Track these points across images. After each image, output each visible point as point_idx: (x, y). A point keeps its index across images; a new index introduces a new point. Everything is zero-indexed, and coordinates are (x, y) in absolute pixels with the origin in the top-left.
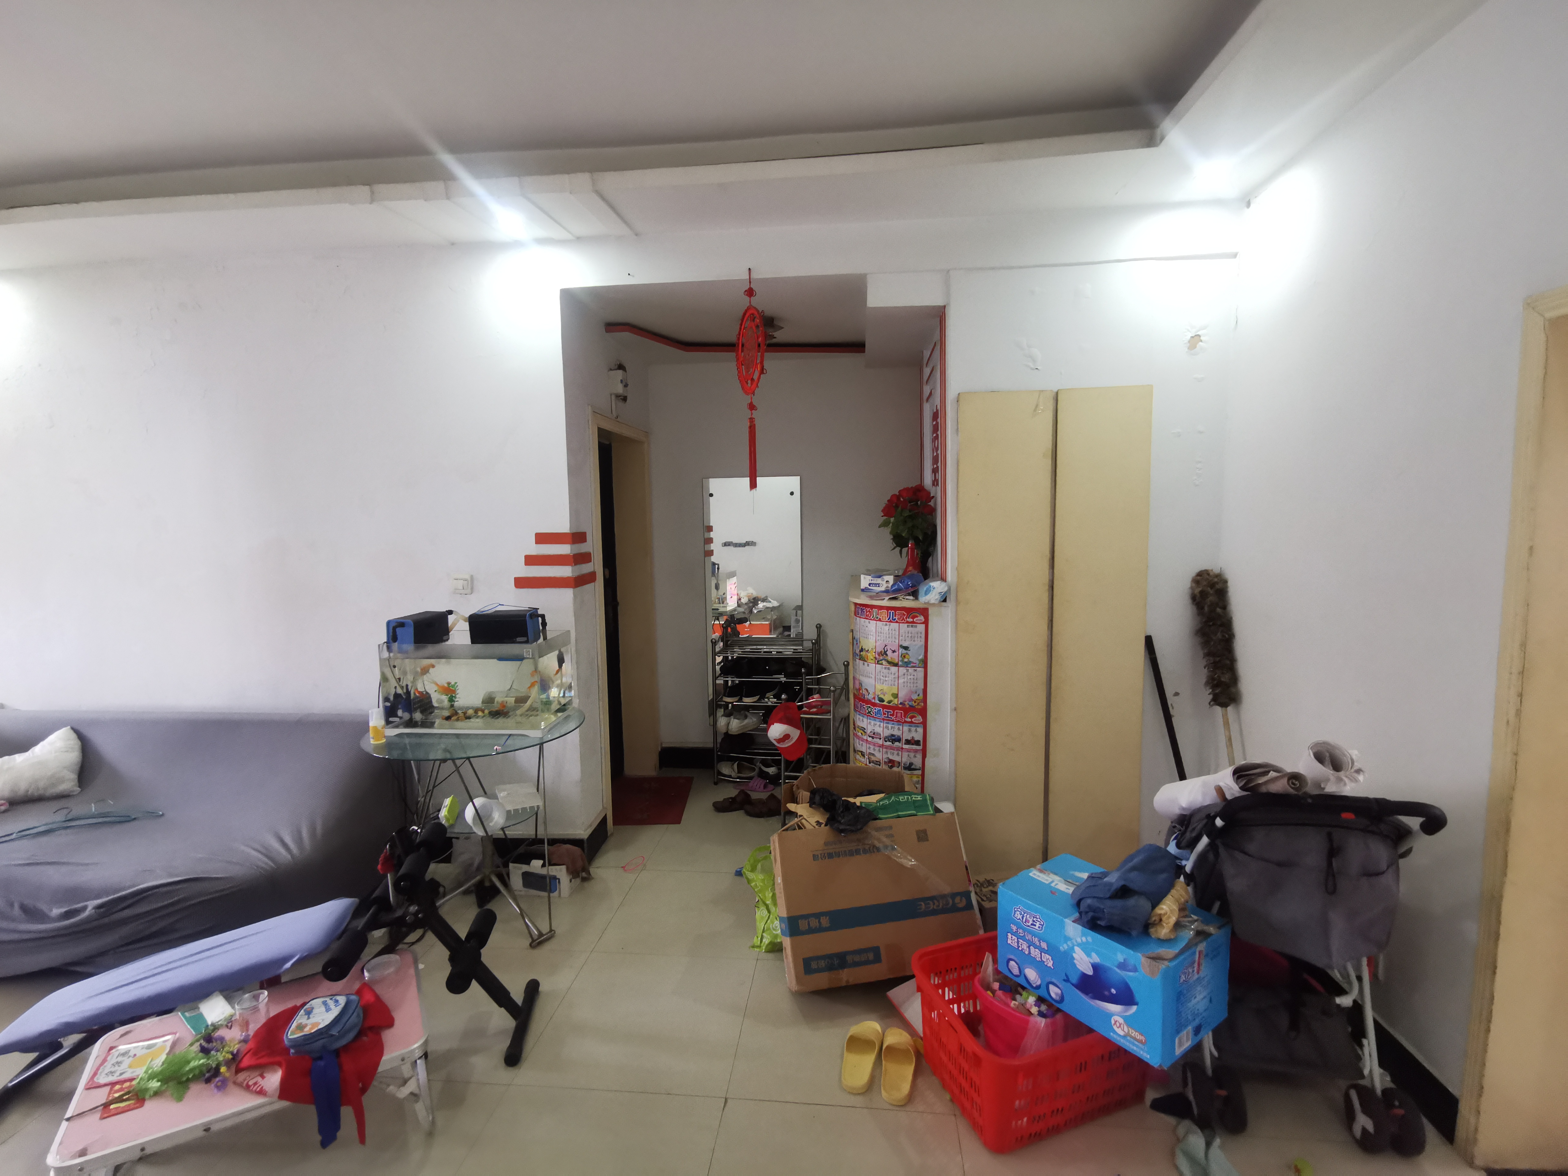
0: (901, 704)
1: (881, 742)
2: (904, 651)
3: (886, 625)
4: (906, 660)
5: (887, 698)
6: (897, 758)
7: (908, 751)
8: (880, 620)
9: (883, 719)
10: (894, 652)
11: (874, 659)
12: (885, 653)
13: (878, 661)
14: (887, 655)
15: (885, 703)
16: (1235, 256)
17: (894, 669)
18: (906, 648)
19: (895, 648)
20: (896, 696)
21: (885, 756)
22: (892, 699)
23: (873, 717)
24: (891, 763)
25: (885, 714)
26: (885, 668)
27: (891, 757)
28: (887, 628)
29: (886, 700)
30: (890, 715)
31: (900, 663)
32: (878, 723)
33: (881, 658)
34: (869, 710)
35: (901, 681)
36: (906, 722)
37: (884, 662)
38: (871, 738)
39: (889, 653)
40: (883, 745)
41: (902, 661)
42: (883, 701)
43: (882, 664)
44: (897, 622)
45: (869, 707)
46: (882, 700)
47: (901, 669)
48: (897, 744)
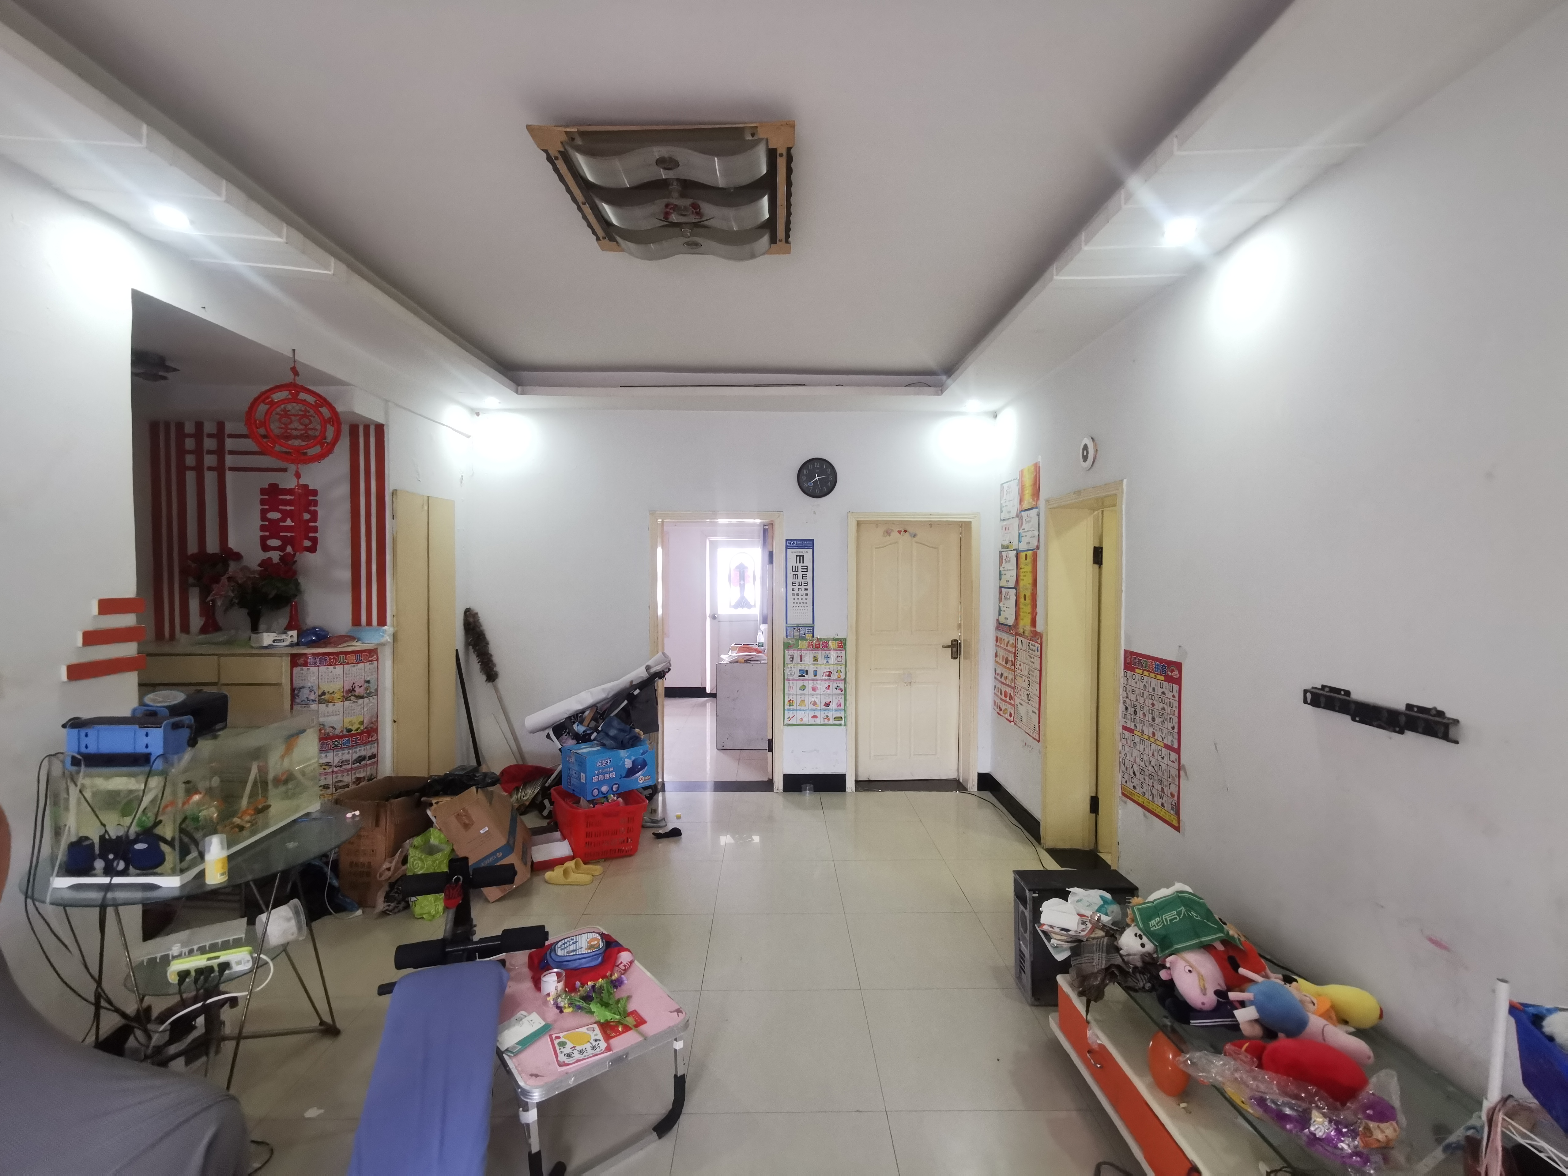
0: (366, 728)
1: (349, 767)
2: (368, 685)
3: (354, 666)
4: (368, 692)
5: (354, 728)
6: (362, 775)
7: (371, 764)
8: (348, 663)
9: (352, 746)
10: (361, 687)
11: (342, 698)
12: (353, 690)
13: (346, 699)
14: (355, 691)
15: (353, 732)
16: (469, 437)
17: (361, 701)
18: (368, 682)
19: (362, 683)
20: (362, 723)
21: (354, 777)
22: (359, 726)
23: (341, 748)
24: (359, 780)
25: (353, 741)
26: (353, 702)
27: (358, 776)
28: (354, 669)
29: (354, 729)
30: (359, 740)
31: (365, 695)
32: (347, 751)
33: (350, 695)
34: (336, 743)
35: (365, 709)
36: (369, 742)
37: (352, 698)
38: (338, 768)
39: (357, 689)
40: (352, 768)
41: (366, 693)
42: (351, 730)
43: (350, 700)
44: (363, 662)
45: (336, 741)
46: (349, 730)
47: (366, 699)
48: (363, 762)
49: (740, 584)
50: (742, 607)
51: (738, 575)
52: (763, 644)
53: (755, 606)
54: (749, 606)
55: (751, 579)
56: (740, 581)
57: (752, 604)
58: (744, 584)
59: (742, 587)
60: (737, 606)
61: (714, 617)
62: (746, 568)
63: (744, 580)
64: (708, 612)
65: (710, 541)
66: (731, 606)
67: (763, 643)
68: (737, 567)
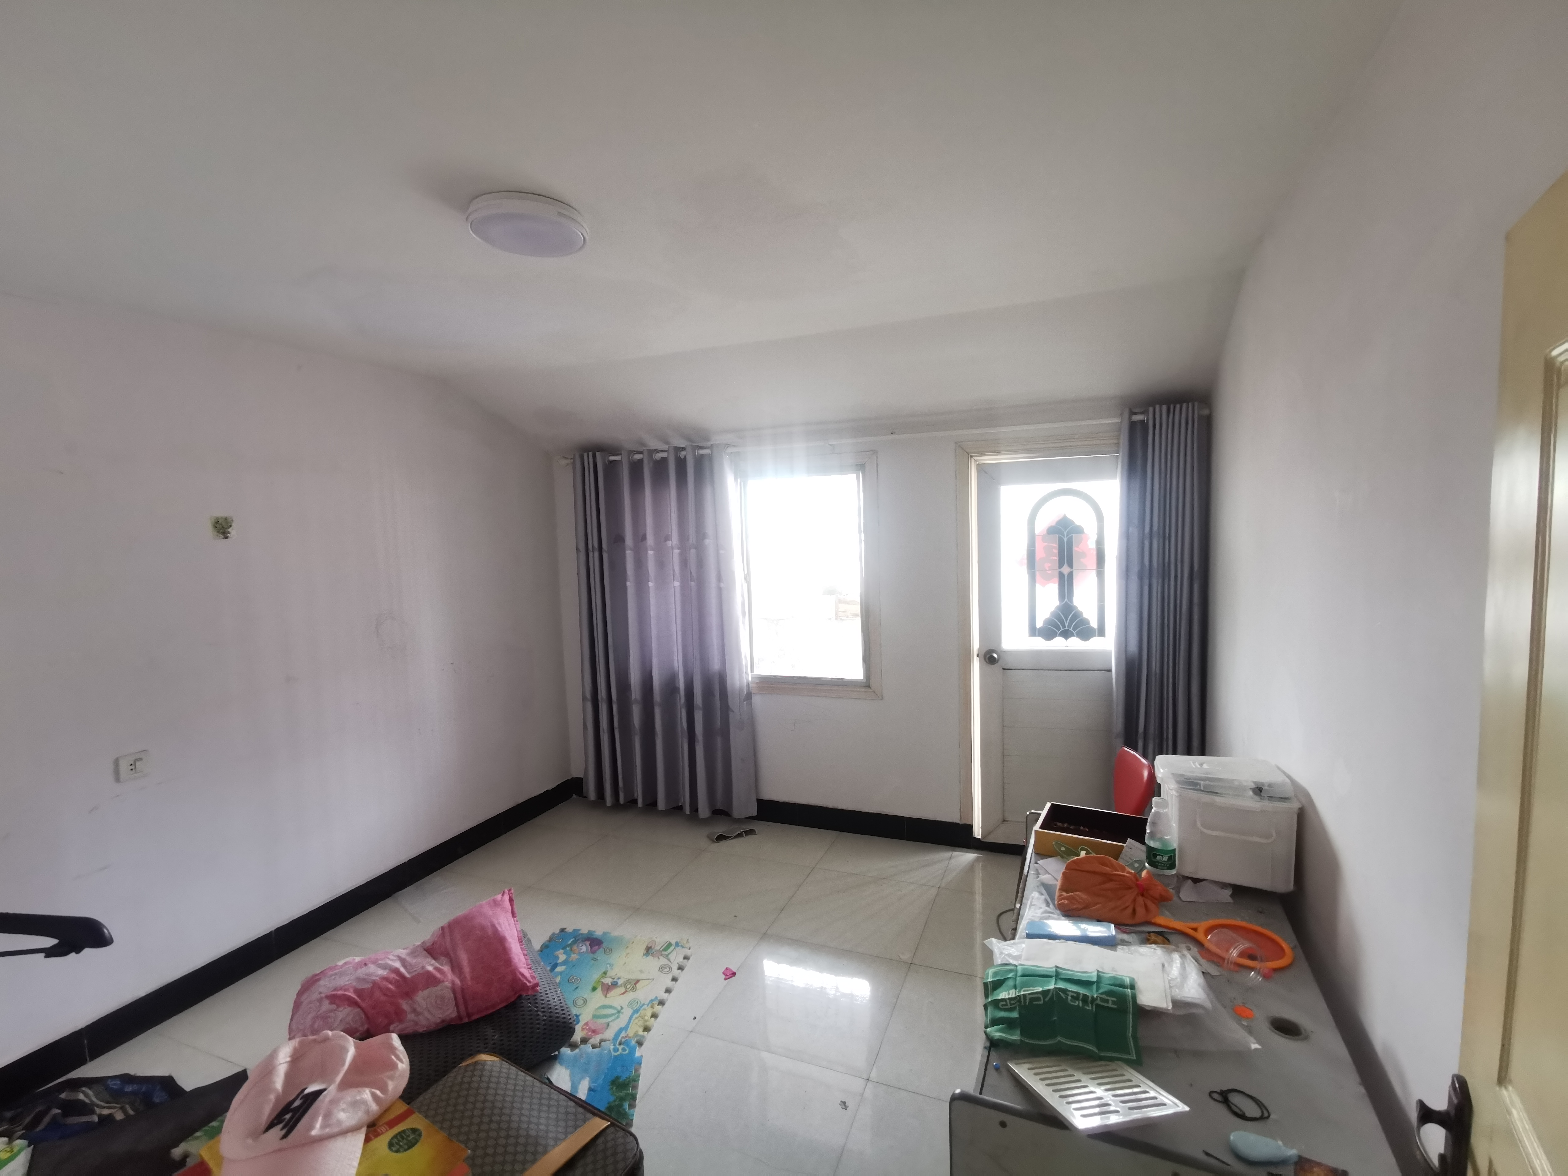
49: (1061, 576)
50: (1066, 635)
51: (1056, 551)
52: (1172, 859)
53: (1101, 632)
54: (1085, 633)
55: (1092, 561)
56: (1061, 565)
57: (1094, 624)
58: (1071, 575)
59: (1066, 584)
60: (1048, 632)
61: (990, 658)
62: (1079, 530)
63: (1070, 565)
64: (975, 645)
65: (981, 468)
66: (1034, 631)
67: (1172, 854)
68: (1052, 531)
